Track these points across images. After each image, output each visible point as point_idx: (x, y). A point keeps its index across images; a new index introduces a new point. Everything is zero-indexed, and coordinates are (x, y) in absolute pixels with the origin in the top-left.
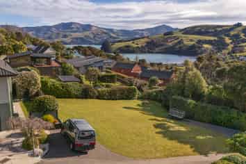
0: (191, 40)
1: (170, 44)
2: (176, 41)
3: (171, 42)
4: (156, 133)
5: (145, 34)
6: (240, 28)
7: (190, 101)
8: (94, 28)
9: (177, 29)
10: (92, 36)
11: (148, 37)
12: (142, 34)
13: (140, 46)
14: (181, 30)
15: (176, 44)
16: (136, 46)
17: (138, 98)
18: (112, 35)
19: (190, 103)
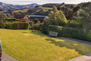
0: (46, 10)
1: (38, 11)
2: (40, 10)
3: (38, 10)
4: (50, 43)
5: (27, 7)
6: (64, 5)
7: (59, 27)
8: (3, 4)
9: (40, 5)
10: (2, 8)
11: (28, 8)
12: (26, 7)
13: (25, 12)
14: (42, 6)
15: (40, 11)
16: (24, 12)
17: (30, 29)
18: (12, 7)
19: (60, 28)
